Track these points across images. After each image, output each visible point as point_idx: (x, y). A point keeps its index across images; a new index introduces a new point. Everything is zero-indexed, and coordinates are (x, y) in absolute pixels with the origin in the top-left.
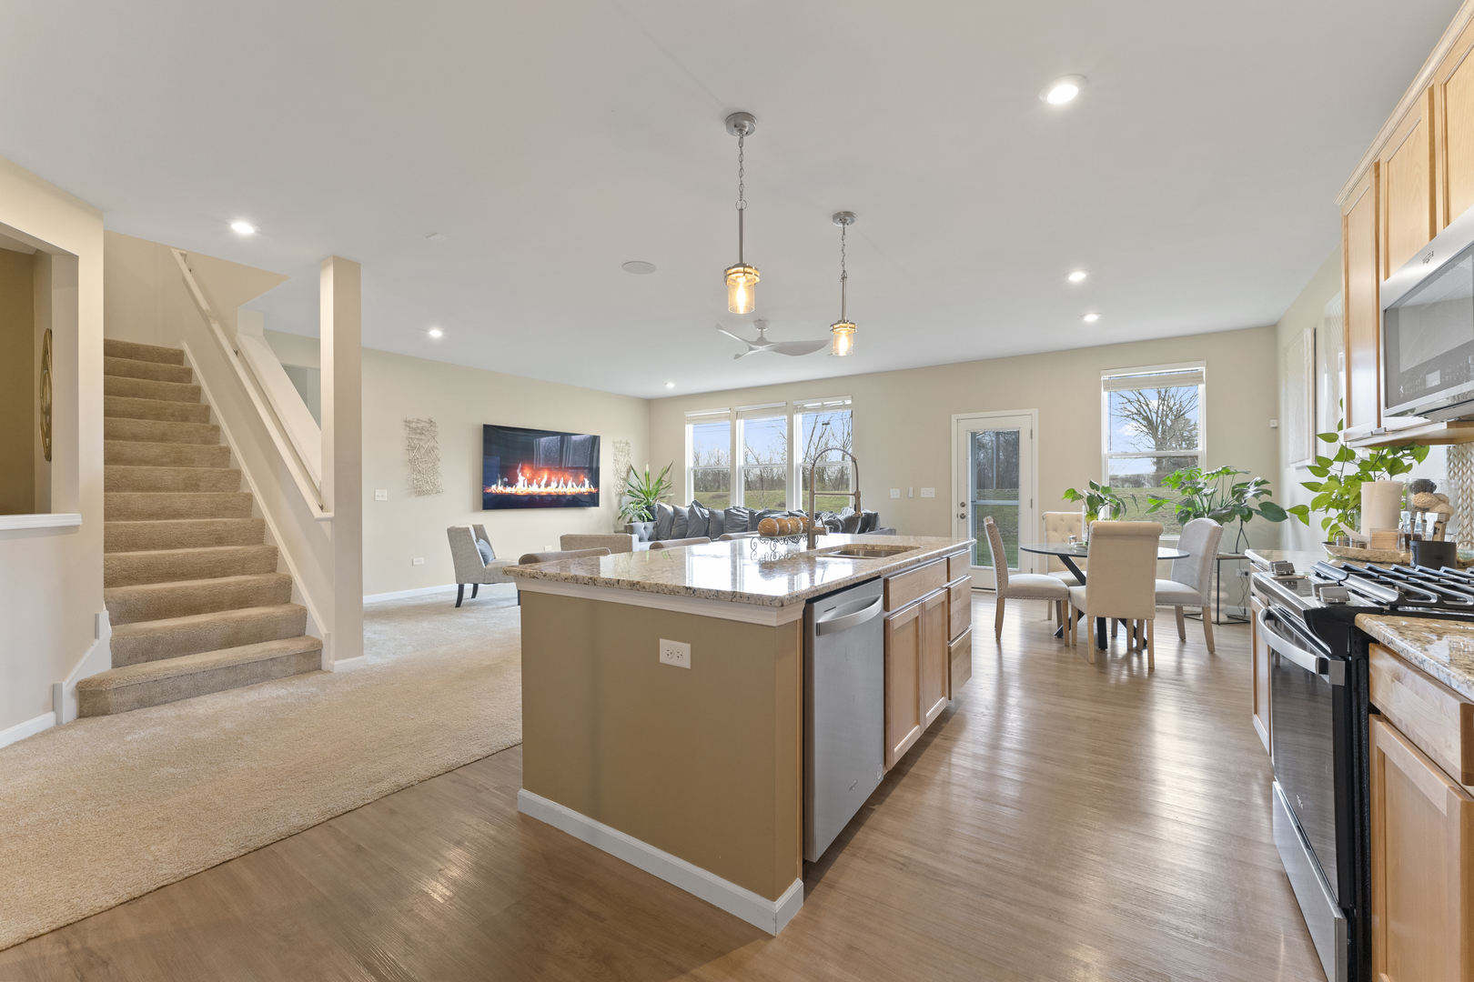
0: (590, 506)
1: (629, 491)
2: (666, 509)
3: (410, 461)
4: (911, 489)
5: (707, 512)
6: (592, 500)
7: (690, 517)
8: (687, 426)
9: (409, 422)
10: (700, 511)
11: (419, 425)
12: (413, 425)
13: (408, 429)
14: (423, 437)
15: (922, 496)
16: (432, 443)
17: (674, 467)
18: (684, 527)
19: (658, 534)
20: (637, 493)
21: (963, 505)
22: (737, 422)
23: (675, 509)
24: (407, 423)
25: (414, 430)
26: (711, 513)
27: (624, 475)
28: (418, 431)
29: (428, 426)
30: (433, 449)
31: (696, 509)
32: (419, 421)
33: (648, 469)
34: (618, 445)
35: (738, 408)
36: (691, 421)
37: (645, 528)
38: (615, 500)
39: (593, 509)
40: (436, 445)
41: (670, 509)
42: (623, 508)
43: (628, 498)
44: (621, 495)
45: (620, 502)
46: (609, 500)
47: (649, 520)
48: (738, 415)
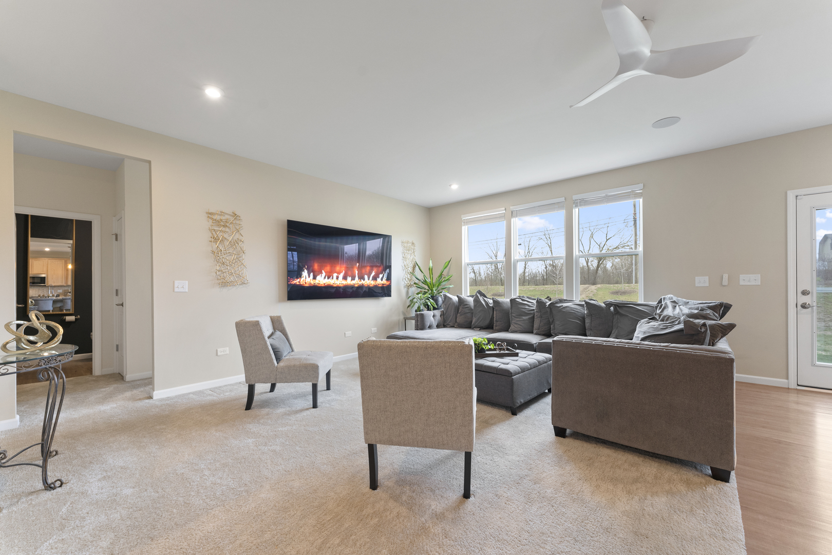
0: (382, 296)
1: (415, 283)
2: (451, 299)
3: (213, 252)
4: (726, 276)
5: (491, 301)
6: (385, 291)
7: (475, 306)
8: (463, 227)
9: (211, 214)
10: (485, 301)
11: (223, 218)
12: (217, 217)
13: (211, 221)
14: (227, 230)
15: (742, 283)
16: (237, 236)
17: (453, 263)
18: (469, 315)
19: (444, 321)
20: (421, 284)
21: (805, 293)
22: (512, 220)
23: (459, 298)
24: (210, 214)
25: (218, 222)
26: (495, 302)
27: (410, 270)
28: (222, 223)
29: (232, 219)
30: (237, 242)
31: (481, 298)
32: (222, 213)
33: (431, 265)
34: (406, 245)
35: (512, 208)
36: (468, 222)
37: (434, 316)
38: (404, 291)
39: (386, 299)
40: (241, 238)
41: (455, 299)
42: (410, 298)
43: (414, 290)
44: (409, 286)
45: (407, 293)
46: (399, 291)
47: (434, 309)
48: (513, 214)
